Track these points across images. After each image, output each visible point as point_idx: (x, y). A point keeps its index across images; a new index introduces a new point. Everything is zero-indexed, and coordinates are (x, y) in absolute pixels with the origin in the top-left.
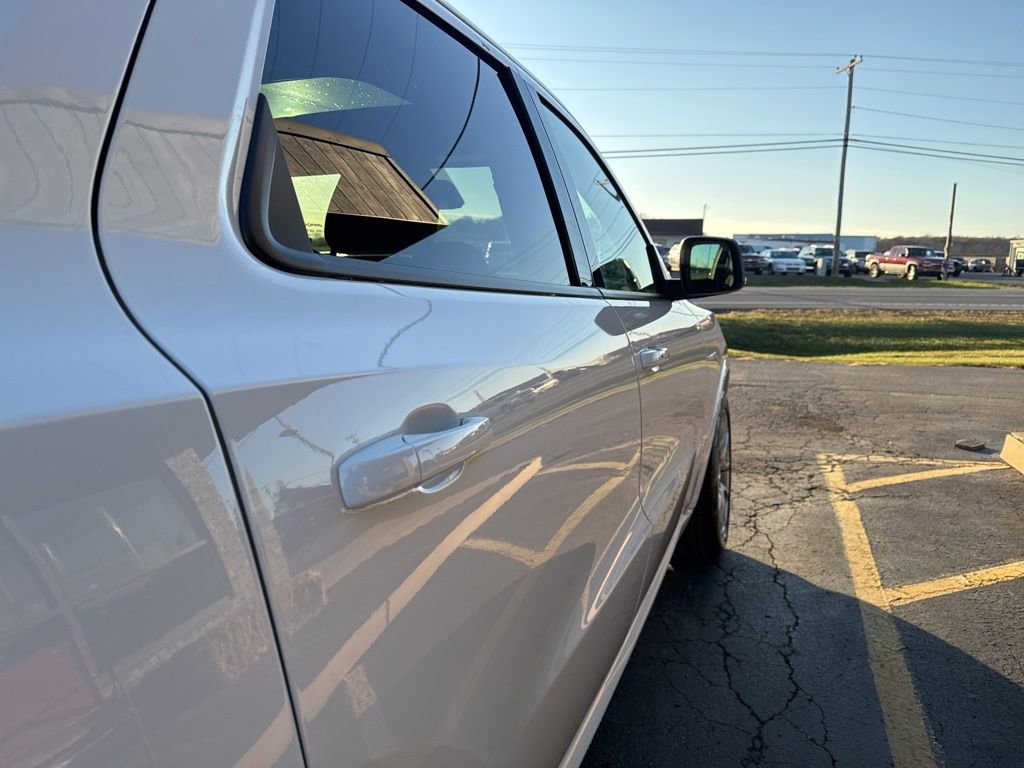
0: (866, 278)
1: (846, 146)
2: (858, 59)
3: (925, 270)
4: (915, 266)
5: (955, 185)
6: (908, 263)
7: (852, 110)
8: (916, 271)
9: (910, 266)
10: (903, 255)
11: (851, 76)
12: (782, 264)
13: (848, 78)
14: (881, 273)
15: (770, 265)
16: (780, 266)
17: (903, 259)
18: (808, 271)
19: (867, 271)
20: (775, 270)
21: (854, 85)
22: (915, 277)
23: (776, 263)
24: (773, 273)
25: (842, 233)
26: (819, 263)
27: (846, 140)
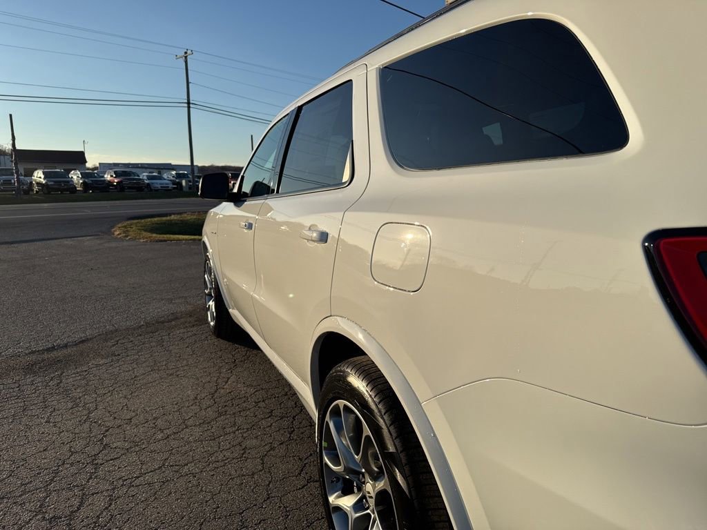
1: (189, 107)
2: (189, 52)
7: (190, 85)
11: (186, 62)
12: (157, 183)
13: (184, 64)
15: (148, 184)
16: (156, 185)
18: (174, 188)
20: (152, 188)
21: (189, 68)
23: (153, 183)
24: (151, 190)
25: (195, 164)
26: (184, 183)
27: (189, 103)
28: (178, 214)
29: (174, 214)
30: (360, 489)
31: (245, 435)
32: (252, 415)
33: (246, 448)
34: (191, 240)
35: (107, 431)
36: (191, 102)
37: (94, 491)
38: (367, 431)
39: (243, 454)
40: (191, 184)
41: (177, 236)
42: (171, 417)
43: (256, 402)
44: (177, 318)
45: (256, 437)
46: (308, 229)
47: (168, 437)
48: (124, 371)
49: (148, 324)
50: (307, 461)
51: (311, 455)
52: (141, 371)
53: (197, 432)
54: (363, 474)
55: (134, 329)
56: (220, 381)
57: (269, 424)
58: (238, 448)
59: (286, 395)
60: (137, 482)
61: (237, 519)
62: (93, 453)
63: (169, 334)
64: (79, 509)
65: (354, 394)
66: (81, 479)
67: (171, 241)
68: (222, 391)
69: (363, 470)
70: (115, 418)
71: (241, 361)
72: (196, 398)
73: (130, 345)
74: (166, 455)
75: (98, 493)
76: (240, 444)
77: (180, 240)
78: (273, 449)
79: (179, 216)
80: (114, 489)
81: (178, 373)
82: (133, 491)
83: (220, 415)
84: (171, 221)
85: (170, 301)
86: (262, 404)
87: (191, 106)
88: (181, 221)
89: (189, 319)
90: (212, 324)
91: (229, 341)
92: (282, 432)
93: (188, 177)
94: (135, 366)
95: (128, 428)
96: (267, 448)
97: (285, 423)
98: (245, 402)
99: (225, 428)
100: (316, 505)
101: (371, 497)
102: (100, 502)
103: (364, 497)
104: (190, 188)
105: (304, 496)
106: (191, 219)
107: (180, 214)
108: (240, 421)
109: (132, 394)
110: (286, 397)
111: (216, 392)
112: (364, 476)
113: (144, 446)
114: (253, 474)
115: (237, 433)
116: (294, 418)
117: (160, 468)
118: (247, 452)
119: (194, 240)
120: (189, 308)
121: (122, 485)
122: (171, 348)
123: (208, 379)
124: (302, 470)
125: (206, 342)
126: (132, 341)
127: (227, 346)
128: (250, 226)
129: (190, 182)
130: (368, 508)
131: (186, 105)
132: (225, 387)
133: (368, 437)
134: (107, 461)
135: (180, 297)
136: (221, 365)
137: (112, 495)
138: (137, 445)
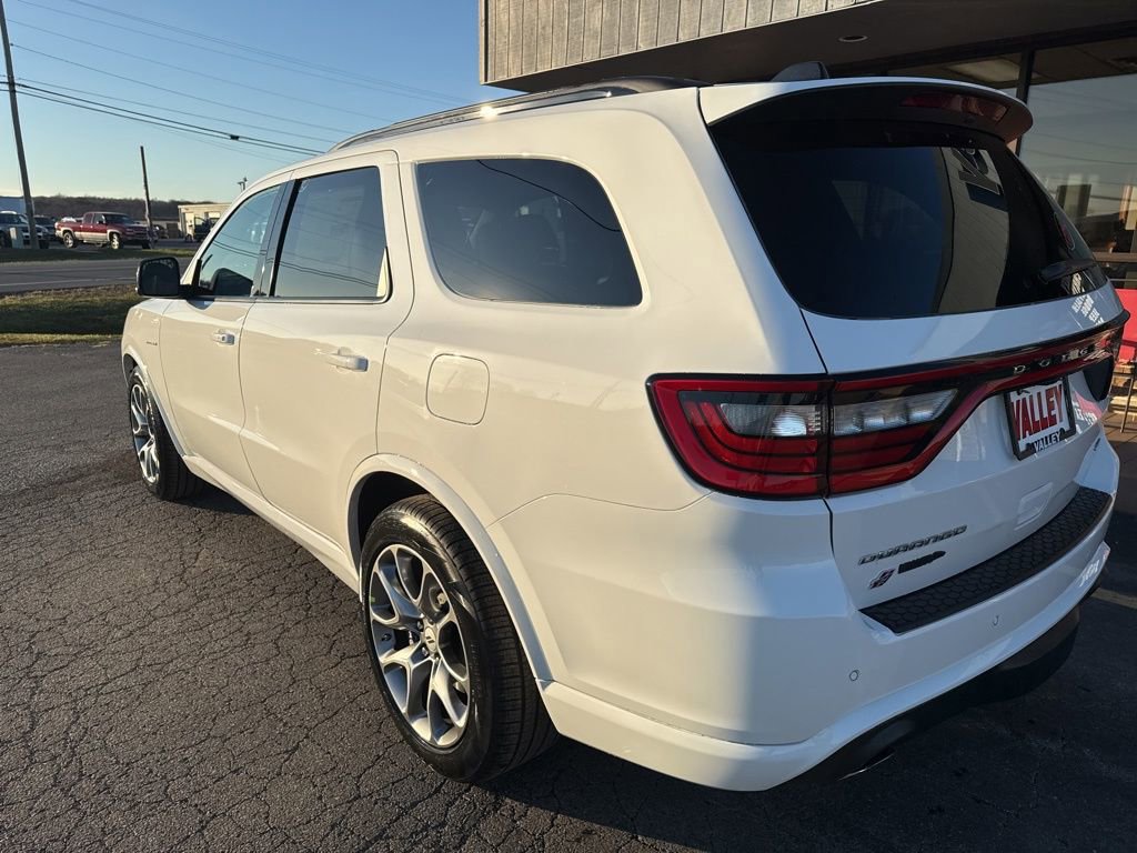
0: (59, 248)
1: (13, 92)
3: (130, 238)
4: (117, 234)
5: (142, 148)
6: (109, 231)
8: (119, 240)
9: (111, 234)
10: (101, 222)
14: (77, 242)
17: (104, 227)
19: (61, 241)
22: (120, 246)
26: (13, 233)
27: (11, 84)
28: (17, 294)
29: (9, 294)
30: (416, 639)
31: (243, 619)
32: (247, 595)
33: (249, 633)
34: (57, 342)
35: (33, 636)
36: (16, 82)
37: (46, 707)
38: (427, 569)
39: (247, 640)
40: (28, 234)
41: (27, 336)
42: (126, 610)
43: (248, 580)
44: (81, 475)
45: (261, 620)
46: (336, 352)
47: (131, 634)
48: (24, 558)
49: (35, 488)
50: (335, 638)
51: (340, 630)
52: (54, 555)
53: (173, 623)
54: (421, 621)
55: (14, 496)
56: (184, 558)
57: (274, 603)
58: (238, 634)
59: (290, 566)
60: (107, 689)
61: (260, 708)
62: (24, 665)
63: (79, 500)
64: (32, 729)
65: (409, 536)
66: (20, 695)
67: (19, 345)
68: (193, 570)
69: (422, 616)
70: (38, 620)
71: (210, 530)
72: (157, 583)
73: (17, 520)
74: (139, 654)
75: (53, 708)
76: (240, 630)
77: (35, 343)
78: (288, 630)
79: (19, 298)
80: (75, 701)
81: (116, 553)
82: (103, 700)
83: (200, 599)
84: (6, 306)
85: (60, 449)
86: (256, 581)
87: (17, 88)
88: (27, 306)
89: (104, 476)
90: (151, 479)
91: (182, 504)
92: (294, 610)
93: (20, 222)
94: (40, 549)
95: (65, 630)
96: (279, 629)
97: (297, 599)
98: (231, 580)
99: (212, 614)
100: (356, 680)
101: (432, 641)
102: (62, 718)
103: (424, 645)
104: (26, 242)
105: (339, 674)
106: (44, 303)
107: (22, 293)
108: (231, 603)
109: (50, 587)
110: (290, 570)
111: (184, 572)
112: (422, 623)
113: (99, 649)
114: (268, 660)
115: (231, 618)
116: (307, 592)
117: (133, 670)
118: (253, 637)
119: (62, 342)
120: (98, 458)
121: (85, 696)
122: (89, 519)
123: (166, 557)
124: (331, 648)
125: (145, 507)
126: (17, 515)
127: (181, 510)
128: (231, 340)
129: (25, 230)
130: (428, 655)
131: (7, 87)
132: (197, 564)
133: (430, 575)
134: (50, 672)
135: (75, 443)
136: (180, 537)
137: (75, 708)
138: (88, 648)
